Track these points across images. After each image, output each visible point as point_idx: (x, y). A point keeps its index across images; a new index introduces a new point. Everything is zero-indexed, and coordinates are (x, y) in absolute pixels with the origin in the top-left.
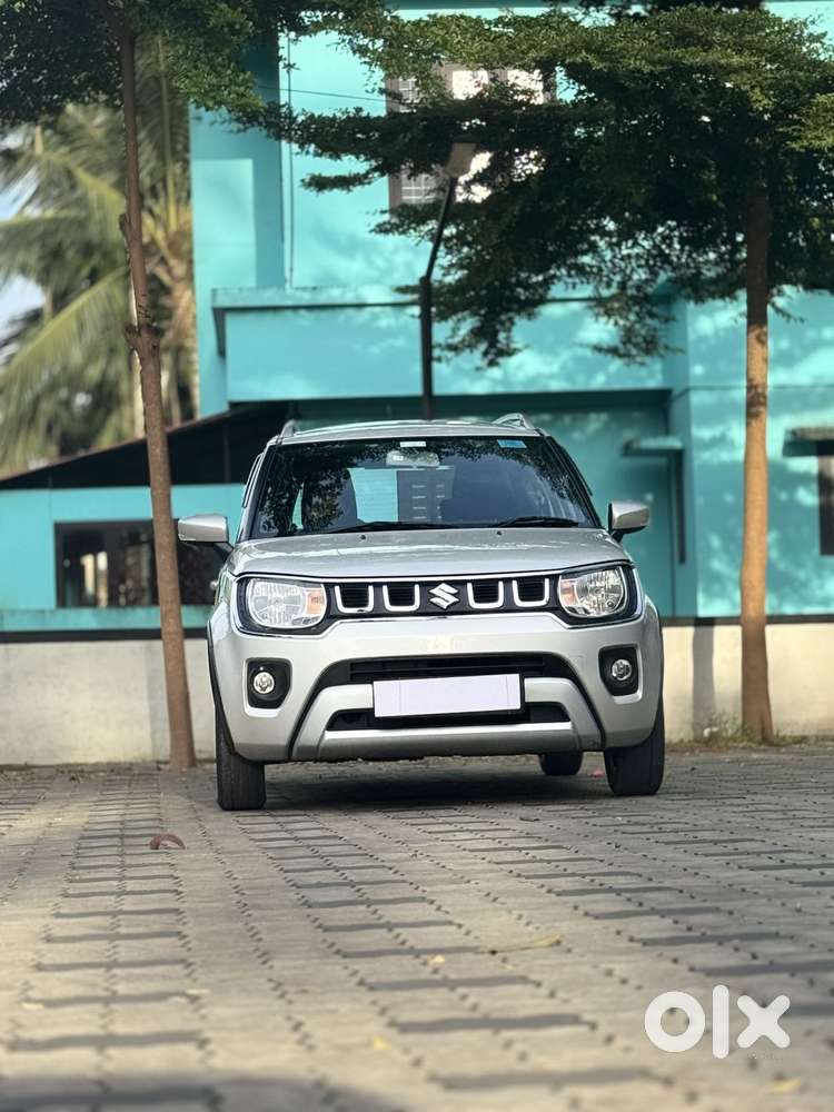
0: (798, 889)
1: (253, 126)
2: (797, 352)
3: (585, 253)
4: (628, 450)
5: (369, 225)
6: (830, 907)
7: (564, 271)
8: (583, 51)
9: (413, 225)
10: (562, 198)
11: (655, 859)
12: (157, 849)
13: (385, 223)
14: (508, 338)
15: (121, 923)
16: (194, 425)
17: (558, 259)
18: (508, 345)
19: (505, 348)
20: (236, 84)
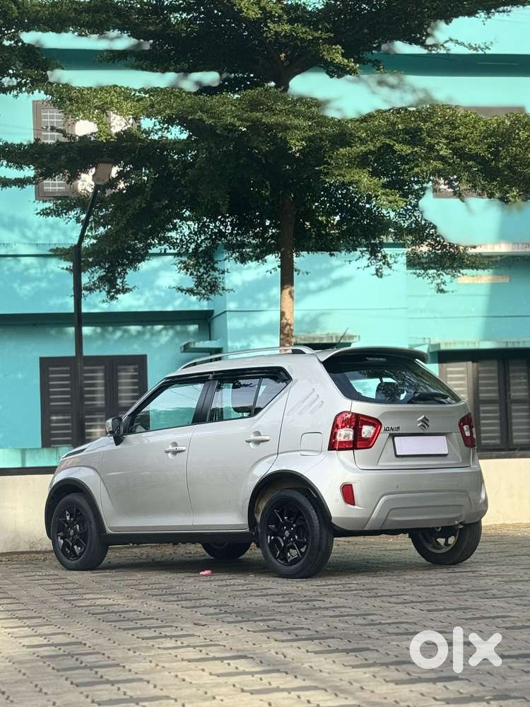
3: (170, 230)
4: (186, 348)
5: (37, 210)
7: (156, 241)
8: (199, 112)
9: (65, 211)
10: (166, 199)
13: (46, 209)
14: (123, 282)
17: (153, 233)
18: (123, 287)
19: (121, 288)
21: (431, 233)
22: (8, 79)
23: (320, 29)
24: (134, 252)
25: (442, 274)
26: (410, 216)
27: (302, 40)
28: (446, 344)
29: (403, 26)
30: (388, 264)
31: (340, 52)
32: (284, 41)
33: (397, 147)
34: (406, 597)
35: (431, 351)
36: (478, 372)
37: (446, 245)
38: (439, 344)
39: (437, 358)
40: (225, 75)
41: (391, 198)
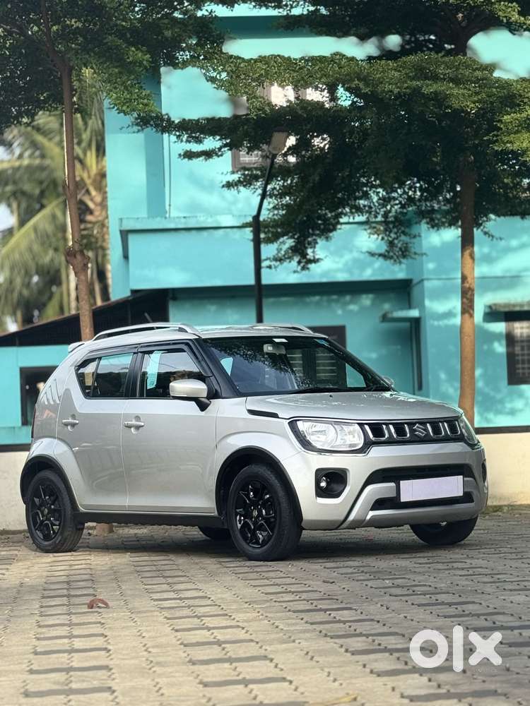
0: (505, 649)
1: (147, 127)
2: (494, 254)
3: (360, 198)
4: (385, 318)
5: (222, 183)
6: (528, 667)
7: (347, 210)
11: (412, 620)
12: (92, 608)
13: (232, 181)
14: (313, 252)
15: (72, 679)
16: (109, 304)
17: (342, 203)
18: (314, 257)
19: (312, 258)
20: (141, 98)
24: (325, 221)
31: (516, 10)
40: (408, 37)
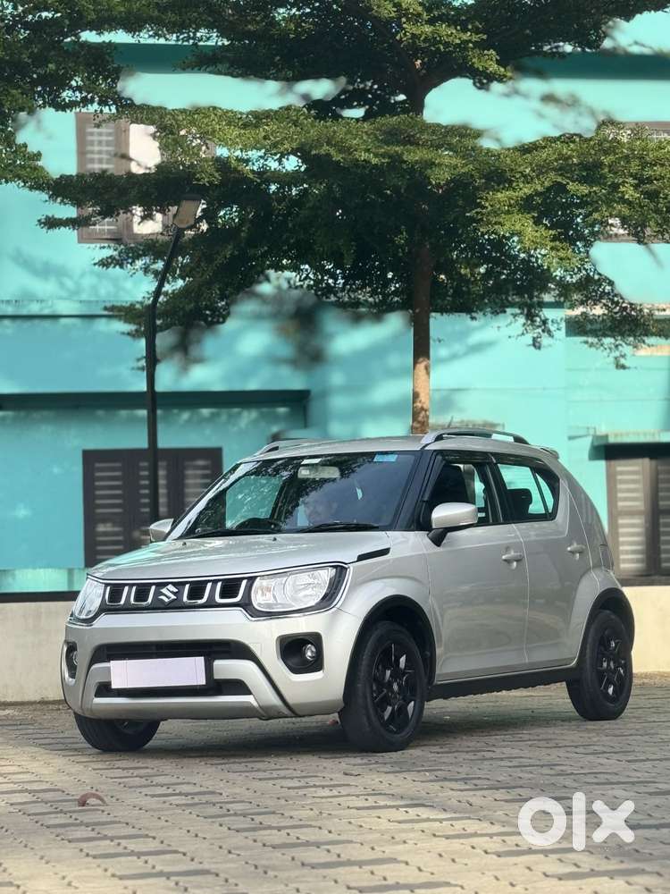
8: (325, 145)
9: (130, 261)
13: (107, 258)
21: (606, 291)
22: (70, 93)
23: (469, 30)
24: (215, 312)
25: (621, 345)
26: (579, 270)
27: (447, 44)
28: (616, 435)
29: (575, 26)
30: (549, 332)
31: (494, 59)
32: (423, 45)
33: (571, 187)
34: (596, 748)
35: (596, 444)
36: (658, 473)
37: (626, 308)
38: (607, 436)
39: (603, 456)
41: (561, 254)
